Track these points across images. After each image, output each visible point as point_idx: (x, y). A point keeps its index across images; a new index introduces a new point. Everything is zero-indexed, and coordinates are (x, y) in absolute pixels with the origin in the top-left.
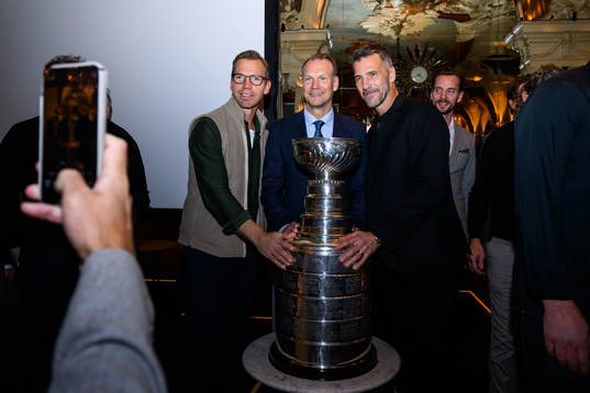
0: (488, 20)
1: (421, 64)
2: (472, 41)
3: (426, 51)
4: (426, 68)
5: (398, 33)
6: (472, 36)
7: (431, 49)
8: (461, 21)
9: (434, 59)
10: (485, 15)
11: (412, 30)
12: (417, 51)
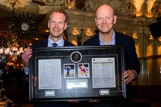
0: (52, 6)
1: (26, 22)
2: (45, 15)
3: (28, 16)
4: (28, 24)
5: (13, 6)
6: (46, 12)
7: (30, 16)
8: (41, 5)
9: (31, 21)
10: (51, 4)
11: (20, 6)
12: (24, 16)
